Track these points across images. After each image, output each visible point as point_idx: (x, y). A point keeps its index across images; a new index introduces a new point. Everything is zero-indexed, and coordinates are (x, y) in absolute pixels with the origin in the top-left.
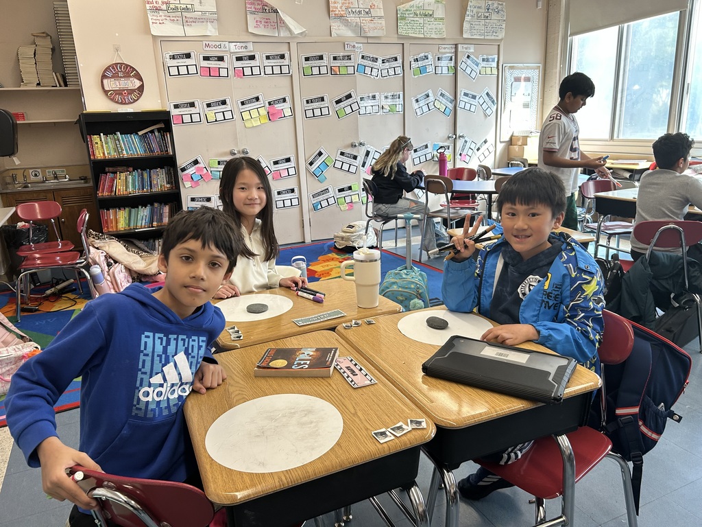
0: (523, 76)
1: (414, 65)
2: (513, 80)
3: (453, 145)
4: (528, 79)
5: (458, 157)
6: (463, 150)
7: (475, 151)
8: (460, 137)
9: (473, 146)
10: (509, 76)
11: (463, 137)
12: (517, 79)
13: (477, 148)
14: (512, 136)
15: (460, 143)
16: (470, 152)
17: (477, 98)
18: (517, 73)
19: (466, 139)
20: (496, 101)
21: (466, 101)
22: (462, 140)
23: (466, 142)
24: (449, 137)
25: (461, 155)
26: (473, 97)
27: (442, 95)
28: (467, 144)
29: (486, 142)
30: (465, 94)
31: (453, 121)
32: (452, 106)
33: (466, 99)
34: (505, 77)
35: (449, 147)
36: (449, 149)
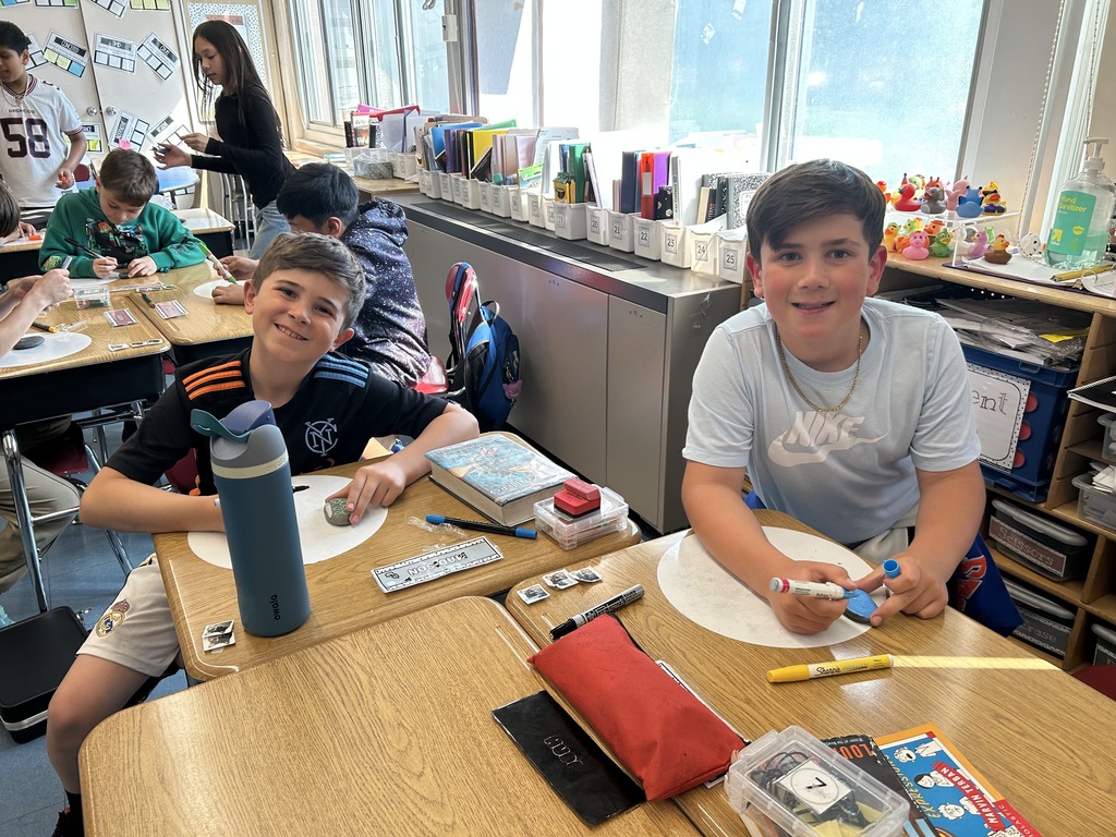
0: (226, 15)
3: (100, 124)
6: (120, 133)
7: (150, 135)
9: (142, 127)
10: (196, 13)
13: (150, 130)
15: (110, 122)
16: (138, 138)
17: (134, 48)
18: (212, 9)
20: (177, 56)
21: (110, 52)
23: (125, 119)
25: (117, 141)
26: (123, 46)
27: (58, 41)
28: (129, 123)
29: (169, 121)
30: (104, 41)
31: (91, 85)
32: (84, 60)
33: (109, 49)
34: (187, 14)
35: (93, 127)
36: (93, 131)
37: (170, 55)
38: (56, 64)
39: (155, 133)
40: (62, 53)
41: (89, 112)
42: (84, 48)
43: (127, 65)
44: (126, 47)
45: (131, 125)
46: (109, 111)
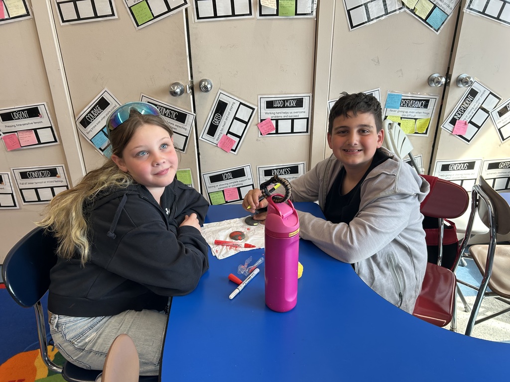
3: (438, 98)
5: (446, 126)
6: (462, 111)
7: (495, 114)
8: (459, 81)
9: (490, 103)
11: (465, 82)
13: (499, 109)
15: (456, 95)
16: (480, 118)
19: (476, 87)
22: (464, 90)
23: (473, 93)
24: (431, 80)
25: (453, 122)
28: (477, 97)
35: (427, 101)
36: (426, 106)
38: (413, 10)
39: (502, 112)
45: (478, 100)
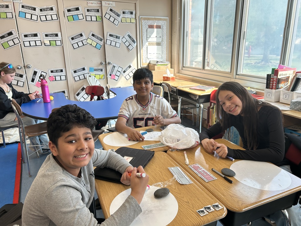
0: (155, 24)
1: (67, 14)
2: (147, 27)
3: (105, 68)
4: (158, 27)
7: (122, 72)
9: (120, 69)
10: (145, 24)
12: (151, 27)
14: (149, 63)
16: (118, 74)
17: (121, 38)
18: (150, 23)
19: (114, 65)
20: (136, 41)
21: (112, 40)
22: (111, 66)
25: (110, 75)
26: (117, 37)
27: (93, 35)
28: (115, 68)
29: (130, 67)
30: (111, 35)
31: (103, 53)
32: (102, 43)
33: (112, 39)
34: (141, 24)
35: (102, 69)
36: (102, 71)
37: (133, 41)
38: (91, 44)
39: (124, 72)
40: (94, 40)
41: (101, 64)
42: (102, 38)
43: (118, 45)
44: (118, 38)
45: (116, 69)
46: (109, 63)
